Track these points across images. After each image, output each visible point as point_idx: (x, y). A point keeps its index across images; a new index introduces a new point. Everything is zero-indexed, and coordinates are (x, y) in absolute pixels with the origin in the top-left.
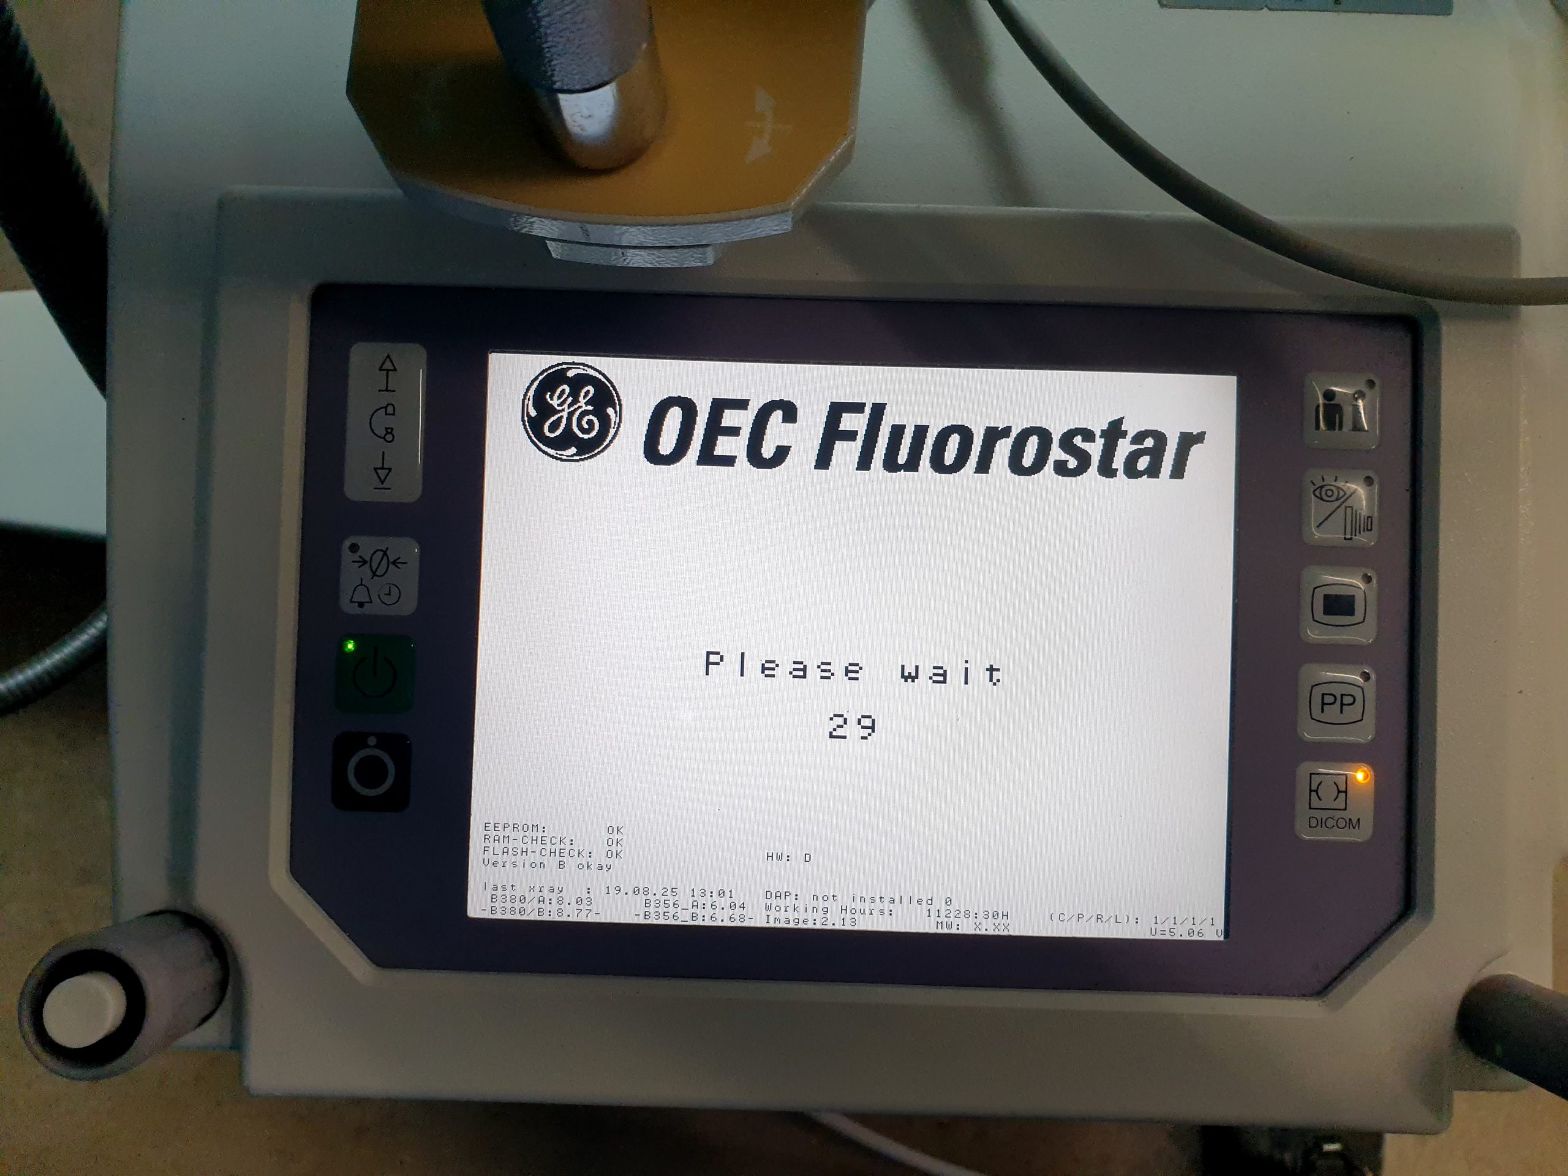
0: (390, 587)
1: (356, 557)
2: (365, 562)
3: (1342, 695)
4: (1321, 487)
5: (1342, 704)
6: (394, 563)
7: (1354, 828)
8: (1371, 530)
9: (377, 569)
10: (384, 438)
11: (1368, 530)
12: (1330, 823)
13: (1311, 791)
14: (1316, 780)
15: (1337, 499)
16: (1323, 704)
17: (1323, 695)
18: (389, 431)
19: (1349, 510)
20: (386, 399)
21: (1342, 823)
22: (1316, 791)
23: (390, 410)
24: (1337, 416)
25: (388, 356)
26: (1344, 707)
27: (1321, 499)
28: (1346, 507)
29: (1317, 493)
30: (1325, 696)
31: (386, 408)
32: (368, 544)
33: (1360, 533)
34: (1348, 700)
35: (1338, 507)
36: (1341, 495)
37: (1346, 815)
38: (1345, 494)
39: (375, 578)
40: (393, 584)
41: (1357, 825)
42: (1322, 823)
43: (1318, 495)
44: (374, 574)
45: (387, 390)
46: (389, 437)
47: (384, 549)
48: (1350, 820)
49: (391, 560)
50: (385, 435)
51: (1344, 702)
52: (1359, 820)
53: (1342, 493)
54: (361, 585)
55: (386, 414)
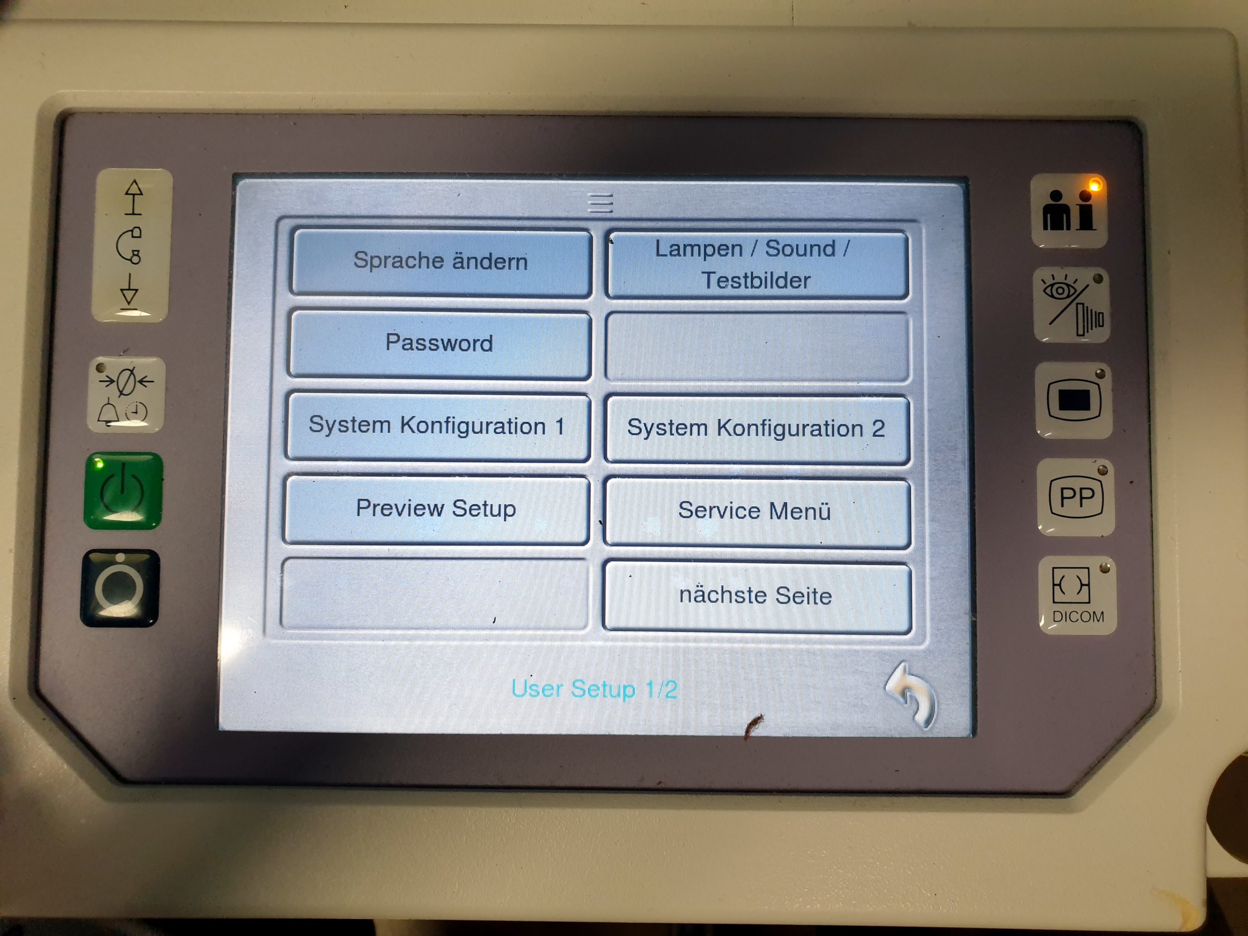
0: (137, 405)
1: (103, 376)
2: (112, 381)
3: (1081, 489)
4: (1052, 285)
5: (1082, 498)
6: (141, 382)
7: (1098, 621)
8: (1103, 326)
9: (123, 389)
10: (130, 260)
11: (1099, 326)
12: (1074, 617)
13: (1054, 585)
14: (1058, 574)
15: (1068, 296)
16: (1063, 498)
17: (1063, 489)
18: (136, 253)
19: (1080, 307)
20: (132, 221)
21: (1086, 617)
22: (1060, 585)
23: (136, 233)
24: (1065, 216)
25: (135, 181)
26: (1084, 500)
27: (1052, 296)
28: (1077, 304)
29: (1048, 290)
30: (1064, 491)
31: (132, 231)
32: (114, 364)
33: (1092, 329)
34: (1087, 493)
35: (1070, 304)
36: (1071, 293)
37: (1090, 608)
38: (1076, 291)
39: (122, 396)
40: (140, 403)
41: (1102, 618)
42: (1066, 617)
43: (1049, 293)
44: (121, 393)
45: (133, 214)
46: (136, 259)
47: (131, 369)
48: (1094, 612)
49: (138, 379)
50: (132, 257)
51: (1084, 496)
52: (1102, 613)
53: (1072, 291)
54: (108, 404)
55: (133, 237)
